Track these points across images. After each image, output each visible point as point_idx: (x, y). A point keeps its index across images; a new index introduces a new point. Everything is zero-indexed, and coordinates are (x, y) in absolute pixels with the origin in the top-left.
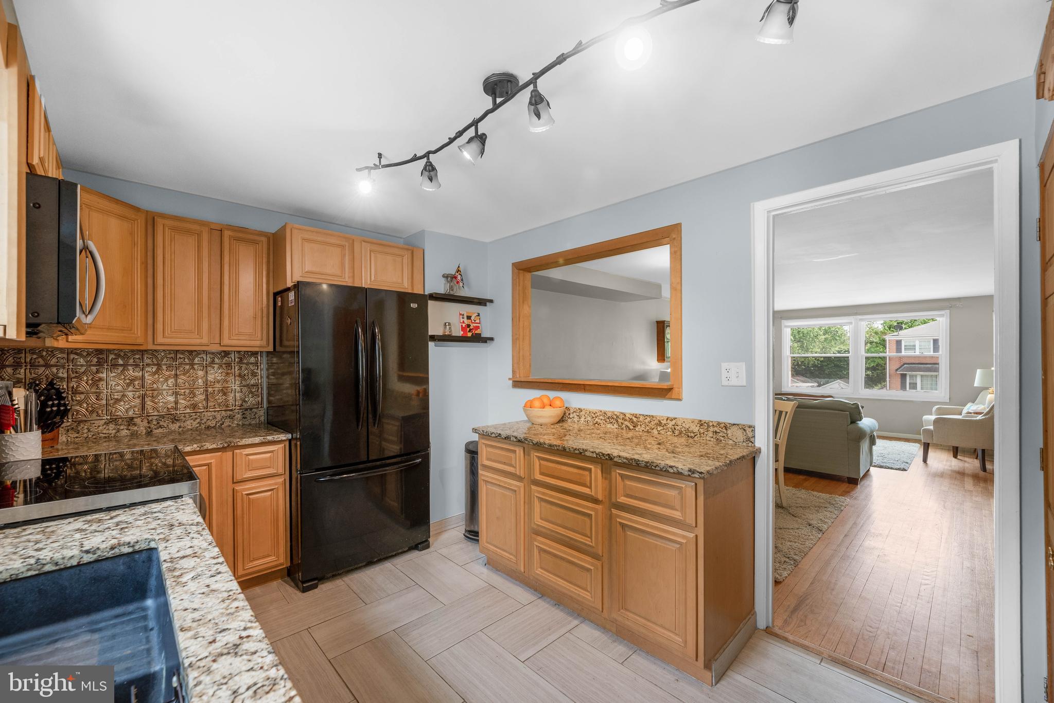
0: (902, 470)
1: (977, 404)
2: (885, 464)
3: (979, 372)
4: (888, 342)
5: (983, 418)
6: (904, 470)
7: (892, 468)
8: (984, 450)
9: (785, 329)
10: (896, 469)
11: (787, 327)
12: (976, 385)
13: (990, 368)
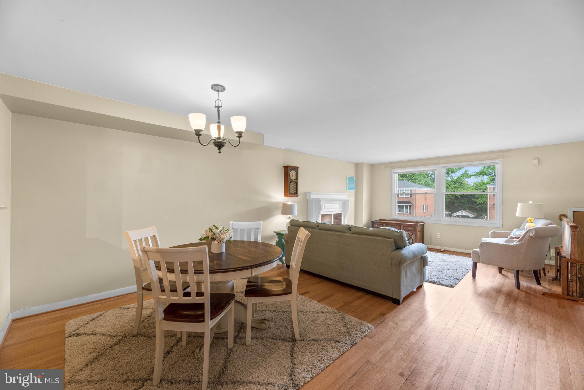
0: (450, 287)
1: (521, 230)
2: (438, 281)
3: (519, 204)
4: (488, 188)
5: (517, 243)
6: (452, 286)
7: (442, 285)
8: (519, 270)
9: (394, 175)
10: (445, 286)
11: (396, 173)
12: (517, 215)
13: (528, 202)
